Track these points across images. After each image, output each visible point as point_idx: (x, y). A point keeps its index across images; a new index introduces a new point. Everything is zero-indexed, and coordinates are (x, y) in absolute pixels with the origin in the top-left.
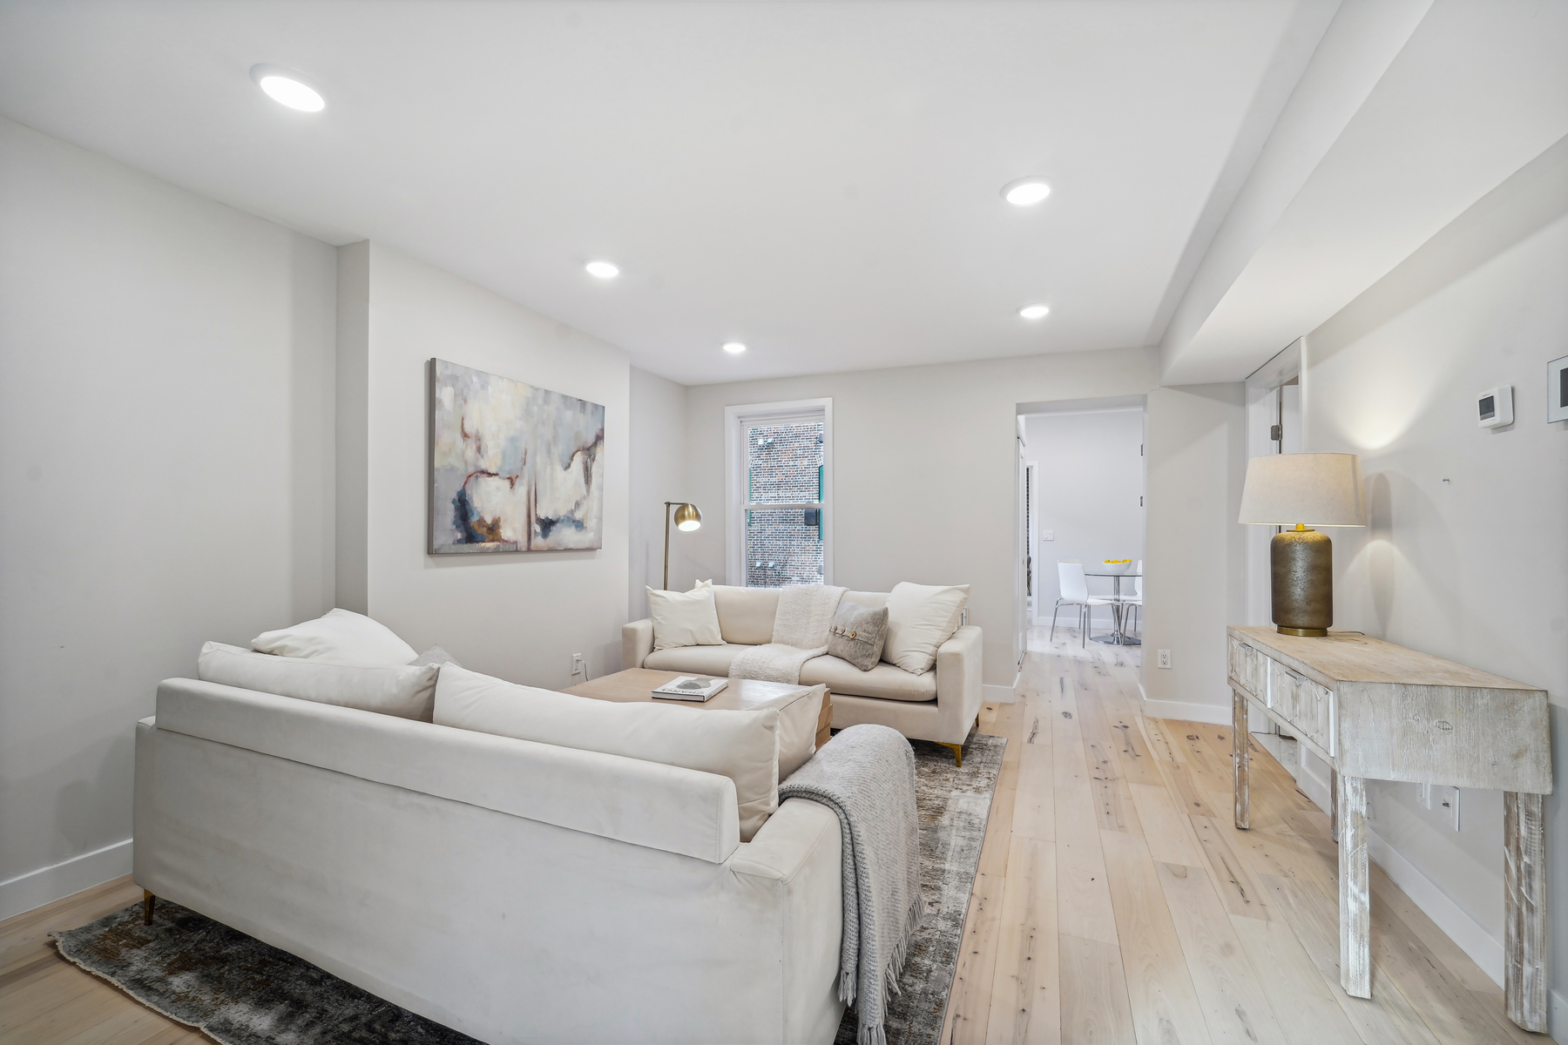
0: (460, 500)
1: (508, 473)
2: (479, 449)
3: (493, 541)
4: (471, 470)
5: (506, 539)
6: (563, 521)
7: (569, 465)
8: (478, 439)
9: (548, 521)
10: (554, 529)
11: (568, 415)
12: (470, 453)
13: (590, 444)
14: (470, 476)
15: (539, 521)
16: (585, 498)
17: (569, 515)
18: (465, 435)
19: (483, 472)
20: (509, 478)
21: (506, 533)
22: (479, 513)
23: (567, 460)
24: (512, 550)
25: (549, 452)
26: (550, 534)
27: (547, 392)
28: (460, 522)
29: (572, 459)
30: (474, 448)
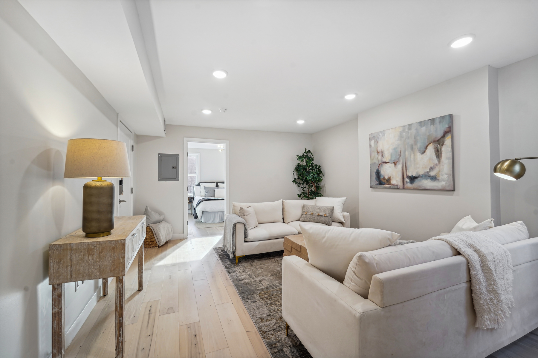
0: (377, 172)
1: (393, 161)
2: (382, 156)
3: (388, 184)
4: (380, 162)
5: (393, 184)
6: (422, 177)
7: (425, 152)
8: (382, 152)
9: (413, 177)
10: (416, 180)
11: (423, 129)
12: (380, 157)
13: (439, 138)
14: (380, 165)
15: (408, 177)
16: (437, 165)
17: (426, 174)
18: (378, 152)
19: (384, 162)
20: (393, 163)
21: (393, 182)
22: (383, 176)
23: (423, 150)
24: (396, 188)
25: (412, 149)
26: (415, 182)
27: (410, 125)
28: (377, 179)
29: (426, 148)
30: (381, 155)
